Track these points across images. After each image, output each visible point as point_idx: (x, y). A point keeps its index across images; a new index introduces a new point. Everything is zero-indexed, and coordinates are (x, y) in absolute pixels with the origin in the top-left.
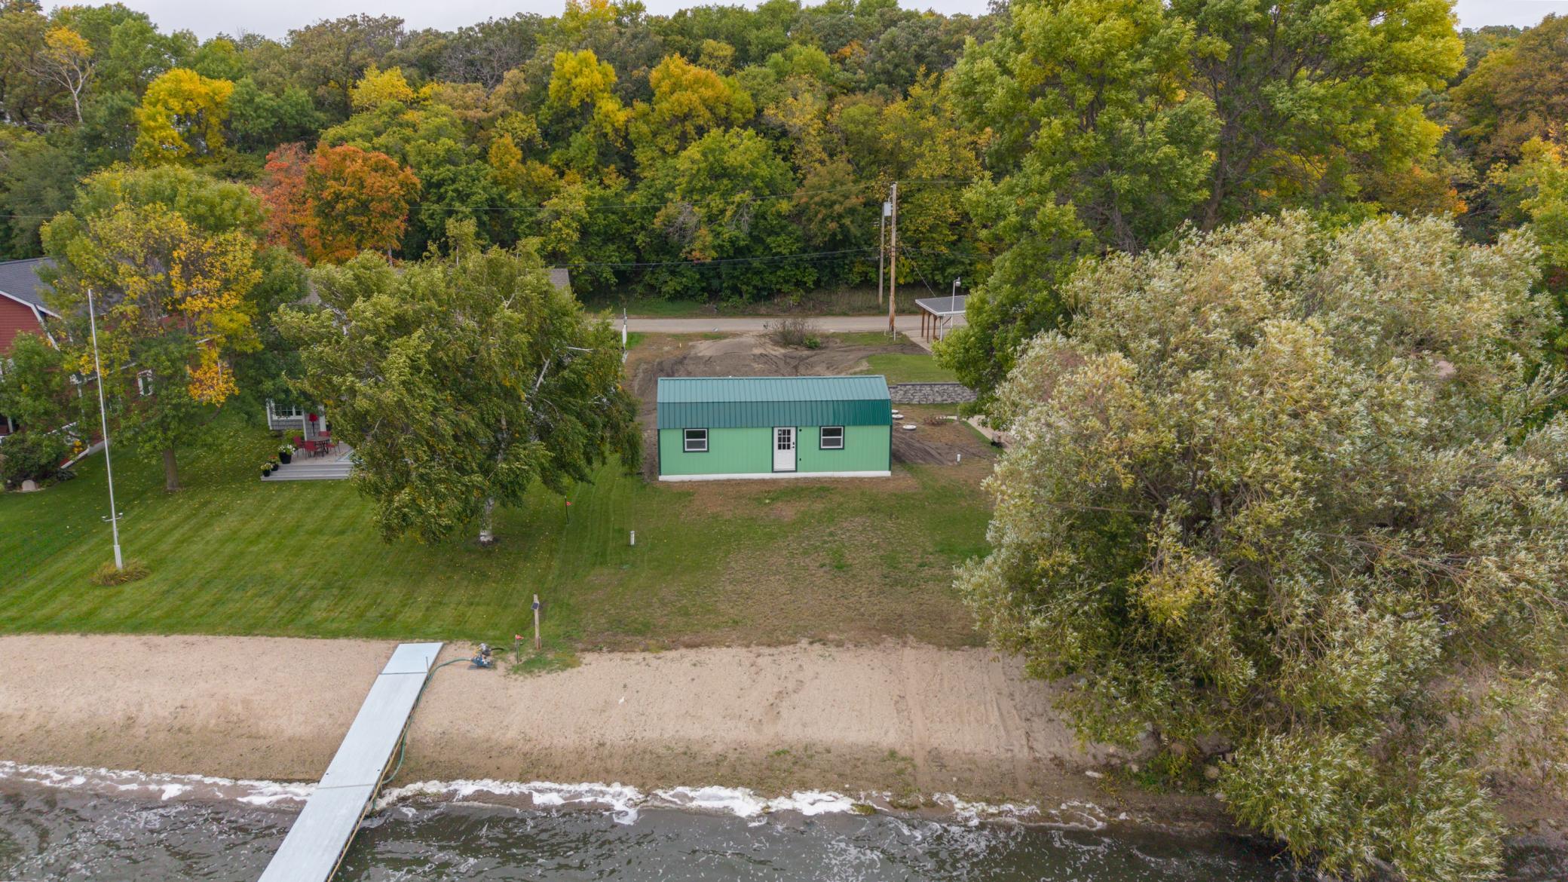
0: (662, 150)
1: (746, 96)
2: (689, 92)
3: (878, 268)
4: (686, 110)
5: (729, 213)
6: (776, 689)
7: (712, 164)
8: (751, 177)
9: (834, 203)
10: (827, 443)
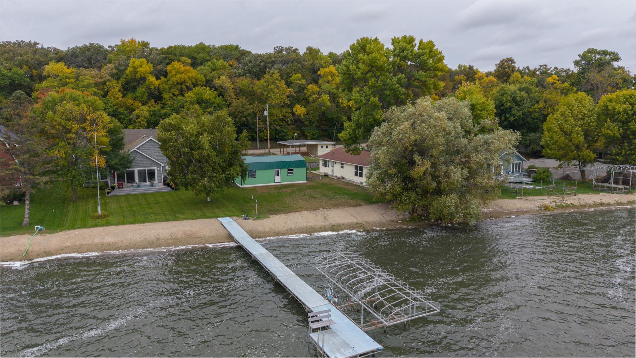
0: (174, 94)
1: (202, 76)
2: (183, 75)
3: (256, 133)
4: (183, 80)
6: (323, 216)
7: (198, 99)
8: (214, 103)
9: (244, 112)
10: (289, 173)
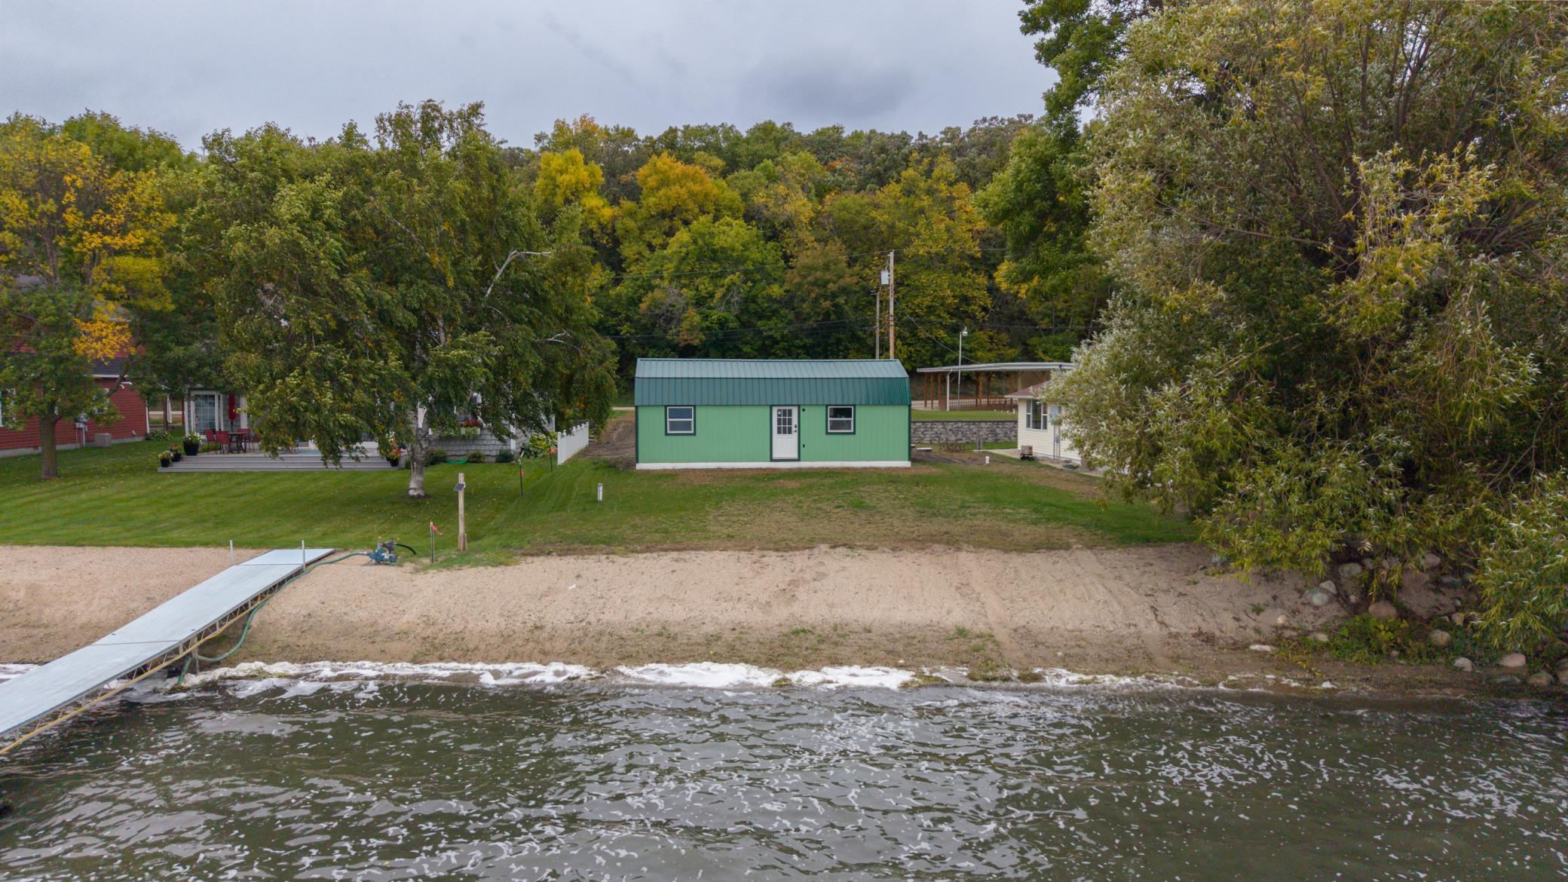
0: (650, 244)
2: (677, 187)
4: (674, 205)
5: (718, 295)
6: (788, 579)
7: (701, 248)
9: (828, 282)
10: (835, 425)
